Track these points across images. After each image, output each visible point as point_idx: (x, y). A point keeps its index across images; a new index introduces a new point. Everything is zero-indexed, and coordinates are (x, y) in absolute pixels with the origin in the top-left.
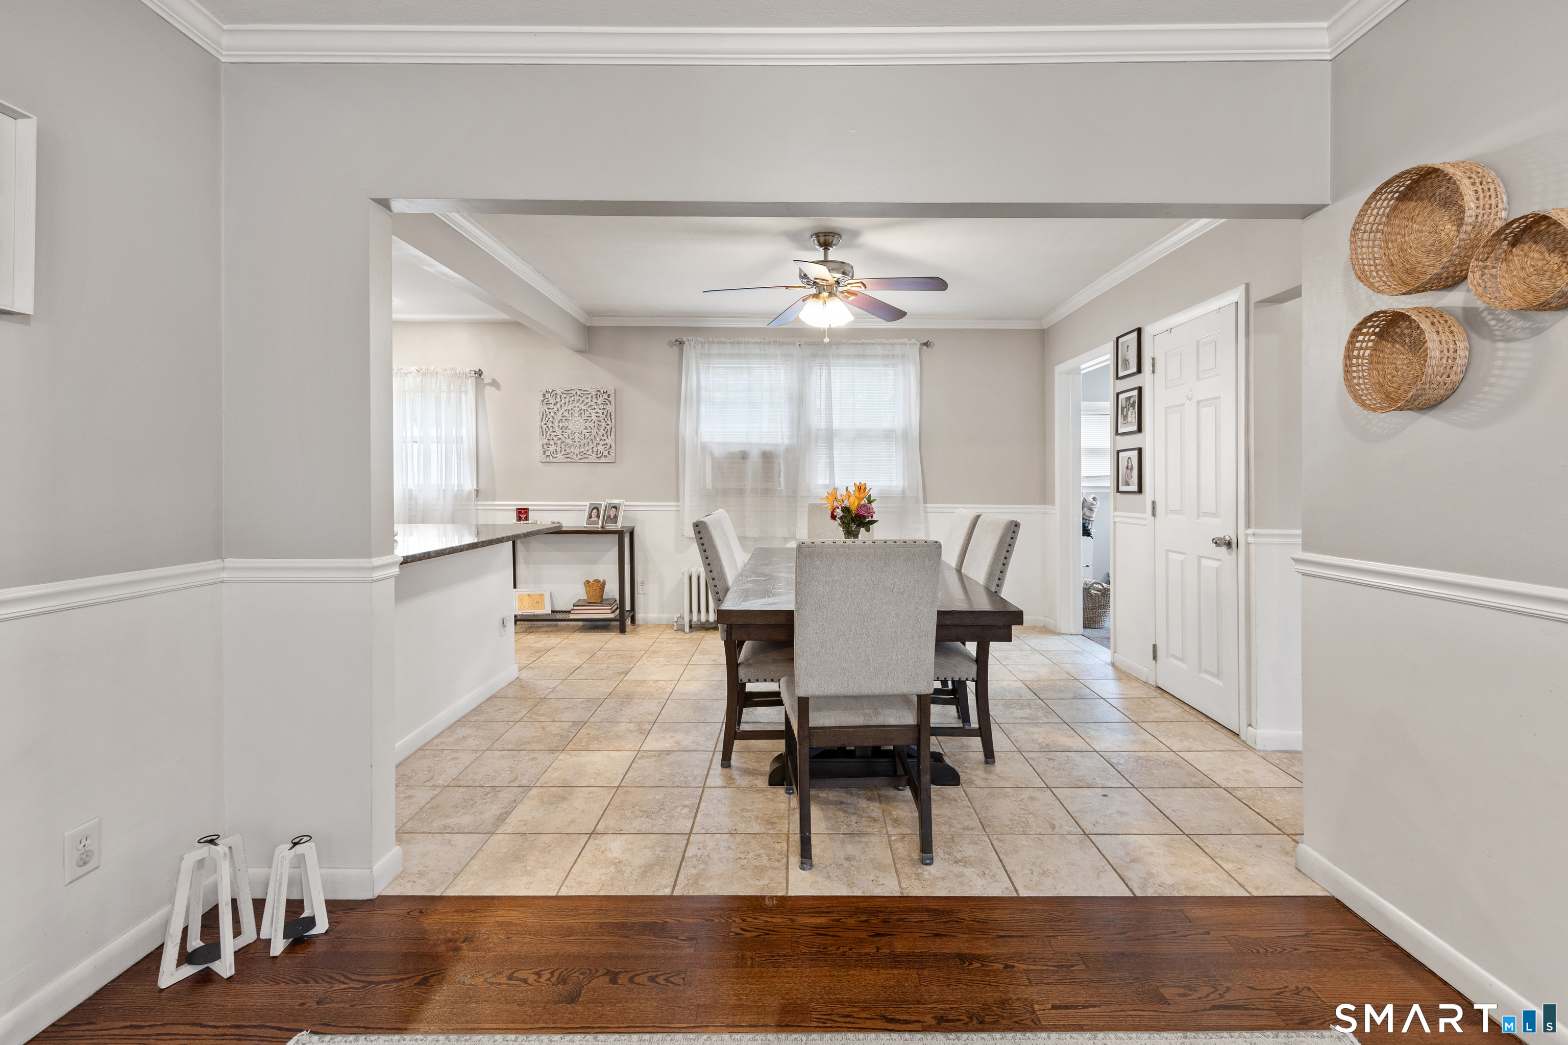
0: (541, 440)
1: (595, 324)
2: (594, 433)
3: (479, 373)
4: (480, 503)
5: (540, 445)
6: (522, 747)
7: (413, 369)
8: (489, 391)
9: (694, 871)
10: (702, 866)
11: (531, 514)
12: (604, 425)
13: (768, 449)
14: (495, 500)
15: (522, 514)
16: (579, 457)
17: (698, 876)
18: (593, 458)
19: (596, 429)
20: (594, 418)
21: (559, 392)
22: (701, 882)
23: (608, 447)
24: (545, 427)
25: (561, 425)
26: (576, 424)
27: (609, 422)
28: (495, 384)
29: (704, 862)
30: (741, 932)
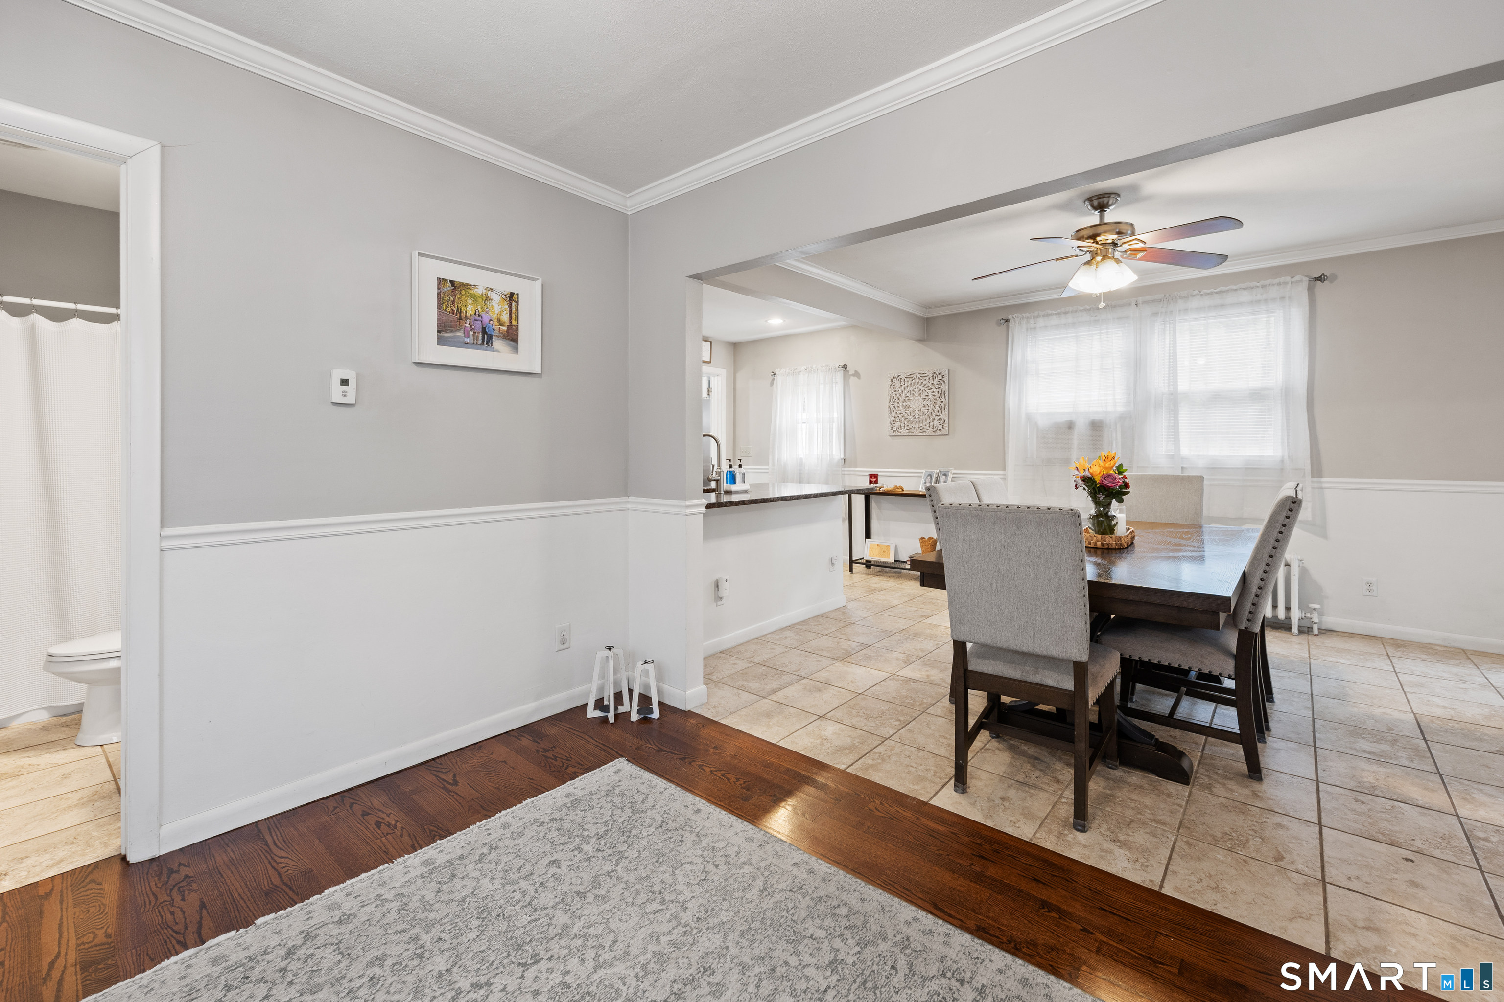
0: (889, 417)
1: (931, 315)
2: (931, 410)
3: (845, 367)
4: (846, 469)
5: (889, 422)
6: (816, 652)
7: (803, 368)
8: (853, 380)
9: (871, 762)
10: (879, 761)
11: (880, 479)
12: (939, 402)
13: (1097, 417)
14: (856, 467)
15: (874, 478)
16: (918, 431)
17: (872, 766)
18: (930, 431)
19: (932, 407)
20: (930, 396)
21: (903, 377)
22: (870, 770)
23: (942, 421)
24: (892, 406)
25: (904, 404)
26: (916, 403)
27: (943, 400)
28: (857, 374)
29: (883, 760)
30: (875, 810)
